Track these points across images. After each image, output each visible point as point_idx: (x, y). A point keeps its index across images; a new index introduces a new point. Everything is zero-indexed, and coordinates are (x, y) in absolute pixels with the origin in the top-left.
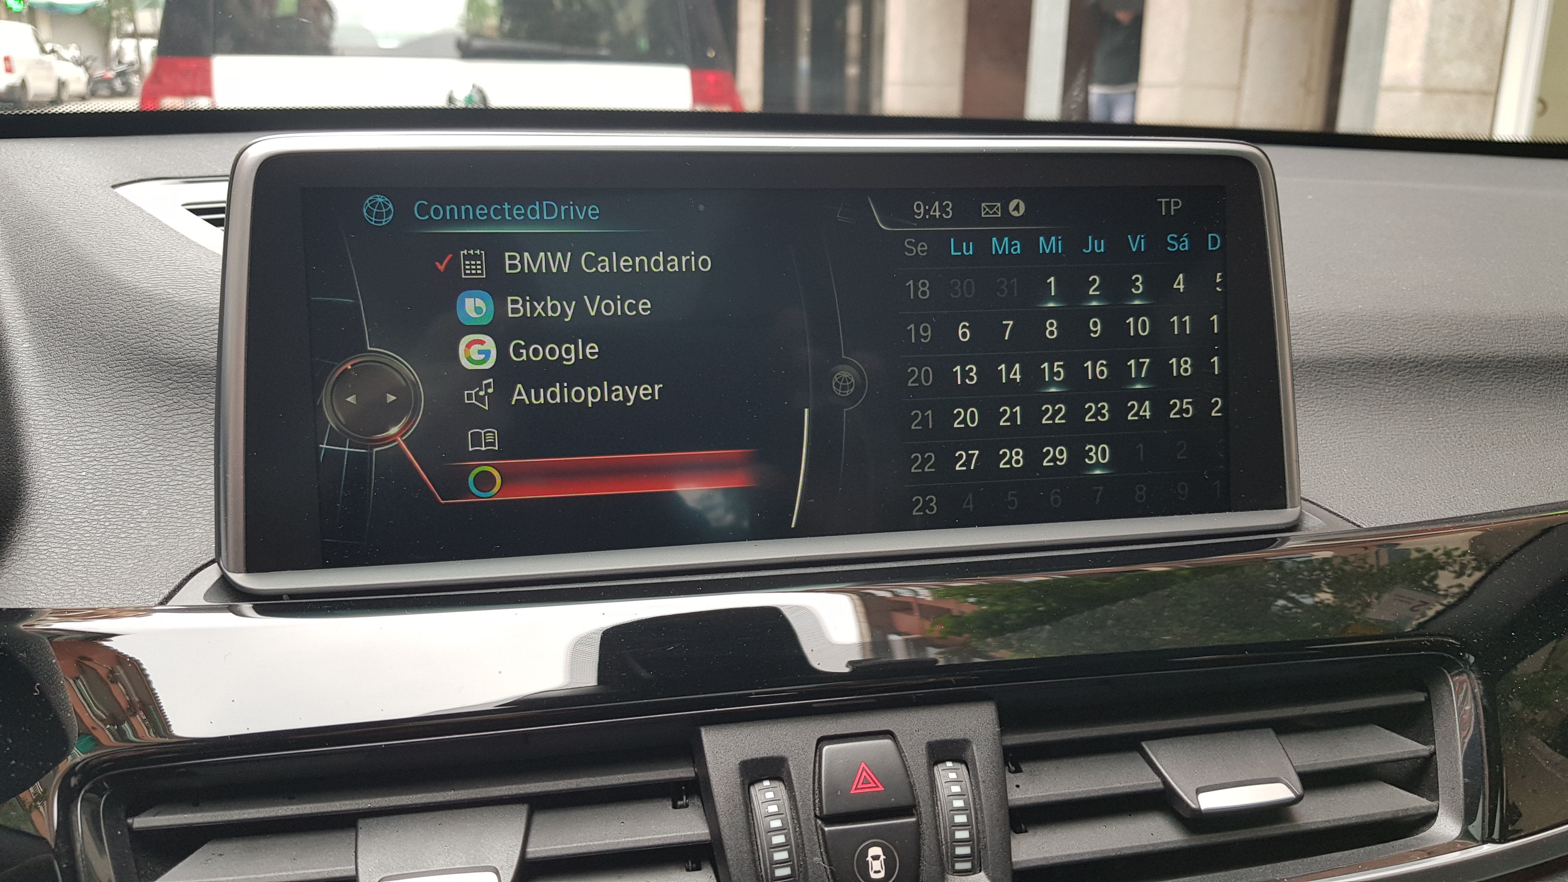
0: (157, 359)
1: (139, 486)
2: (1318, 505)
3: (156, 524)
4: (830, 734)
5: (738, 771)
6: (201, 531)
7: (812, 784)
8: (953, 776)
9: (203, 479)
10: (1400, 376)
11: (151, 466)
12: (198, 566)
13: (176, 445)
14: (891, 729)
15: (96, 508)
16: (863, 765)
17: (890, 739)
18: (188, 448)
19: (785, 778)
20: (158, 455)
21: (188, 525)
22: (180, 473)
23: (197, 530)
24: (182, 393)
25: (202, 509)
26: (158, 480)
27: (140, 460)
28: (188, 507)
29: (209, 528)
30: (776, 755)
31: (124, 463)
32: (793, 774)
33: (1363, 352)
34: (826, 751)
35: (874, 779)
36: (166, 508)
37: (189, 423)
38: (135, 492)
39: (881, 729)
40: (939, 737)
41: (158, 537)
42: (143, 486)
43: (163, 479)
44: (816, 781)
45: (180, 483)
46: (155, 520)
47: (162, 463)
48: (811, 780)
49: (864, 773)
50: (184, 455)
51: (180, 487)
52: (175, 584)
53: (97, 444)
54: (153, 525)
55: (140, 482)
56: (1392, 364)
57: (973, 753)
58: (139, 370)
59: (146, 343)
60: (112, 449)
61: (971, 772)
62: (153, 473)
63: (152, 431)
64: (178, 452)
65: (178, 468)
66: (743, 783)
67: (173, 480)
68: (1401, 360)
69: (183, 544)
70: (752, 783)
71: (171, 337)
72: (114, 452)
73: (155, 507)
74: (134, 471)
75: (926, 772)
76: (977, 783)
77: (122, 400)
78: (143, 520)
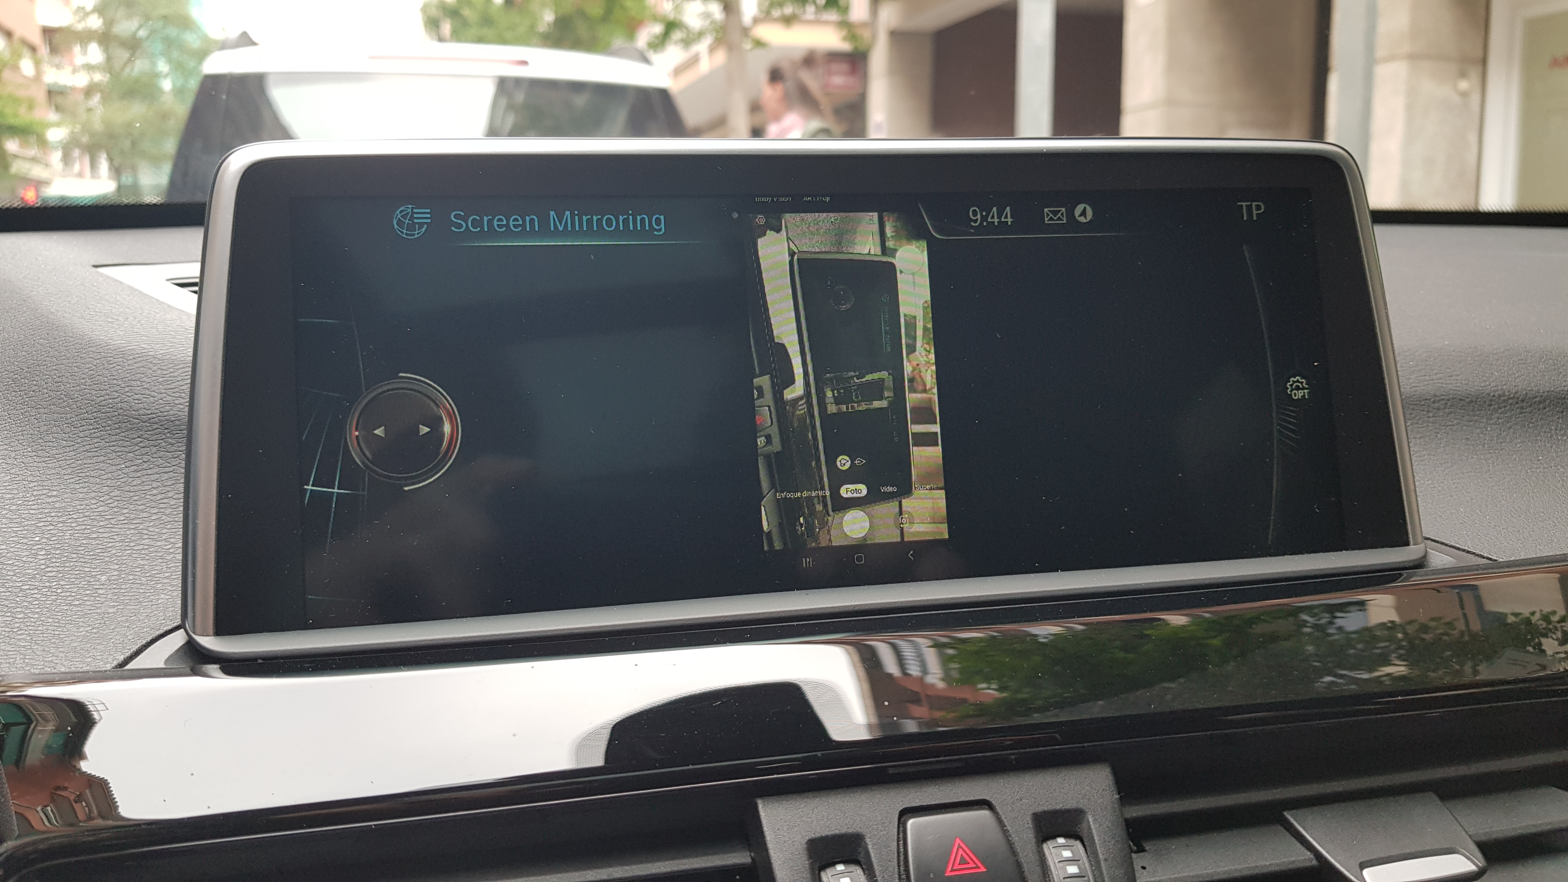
0: (126, 415)
1: (99, 551)
2: (1442, 543)
3: (116, 591)
4: (913, 805)
5: (805, 852)
6: (167, 597)
7: (897, 867)
8: (1067, 854)
9: (172, 543)
10: (1501, 413)
11: (113, 530)
12: (161, 632)
13: (144, 507)
14: (987, 798)
15: (49, 574)
16: (957, 839)
17: (987, 809)
18: (156, 511)
19: (862, 860)
20: (124, 518)
21: (152, 591)
22: (146, 537)
23: (163, 596)
24: (153, 452)
25: (169, 574)
26: (121, 544)
27: (101, 524)
28: (153, 572)
29: (176, 594)
30: (850, 831)
31: (84, 527)
32: (872, 855)
33: (1458, 389)
34: (912, 825)
35: (973, 858)
36: (128, 574)
37: (159, 484)
38: (94, 557)
39: (976, 798)
40: (1046, 807)
41: (116, 604)
42: (103, 551)
43: (127, 544)
44: (902, 863)
45: (146, 547)
46: (114, 586)
47: (126, 527)
48: (896, 861)
49: (961, 852)
50: (152, 518)
51: (147, 552)
52: (132, 651)
53: (55, 508)
54: (112, 591)
55: (100, 547)
56: (1491, 401)
57: (1089, 826)
58: (106, 429)
59: (115, 400)
60: (71, 513)
61: (1088, 849)
62: (115, 537)
63: (117, 493)
64: (145, 515)
65: (145, 532)
66: (812, 869)
67: (139, 545)
68: (1500, 396)
69: (146, 611)
70: (823, 867)
71: (143, 393)
72: (73, 516)
73: (116, 573)
74: (94, 536)
75: (1034, 848)
76: (1098, 862)
77: (85, 461)
78: (101, 587)
